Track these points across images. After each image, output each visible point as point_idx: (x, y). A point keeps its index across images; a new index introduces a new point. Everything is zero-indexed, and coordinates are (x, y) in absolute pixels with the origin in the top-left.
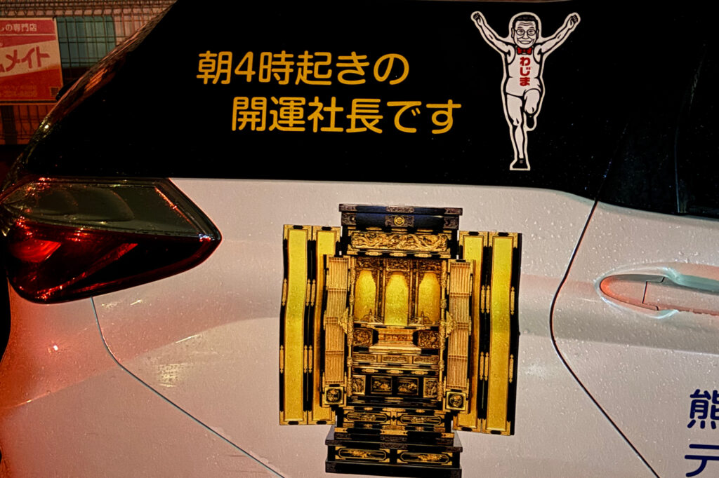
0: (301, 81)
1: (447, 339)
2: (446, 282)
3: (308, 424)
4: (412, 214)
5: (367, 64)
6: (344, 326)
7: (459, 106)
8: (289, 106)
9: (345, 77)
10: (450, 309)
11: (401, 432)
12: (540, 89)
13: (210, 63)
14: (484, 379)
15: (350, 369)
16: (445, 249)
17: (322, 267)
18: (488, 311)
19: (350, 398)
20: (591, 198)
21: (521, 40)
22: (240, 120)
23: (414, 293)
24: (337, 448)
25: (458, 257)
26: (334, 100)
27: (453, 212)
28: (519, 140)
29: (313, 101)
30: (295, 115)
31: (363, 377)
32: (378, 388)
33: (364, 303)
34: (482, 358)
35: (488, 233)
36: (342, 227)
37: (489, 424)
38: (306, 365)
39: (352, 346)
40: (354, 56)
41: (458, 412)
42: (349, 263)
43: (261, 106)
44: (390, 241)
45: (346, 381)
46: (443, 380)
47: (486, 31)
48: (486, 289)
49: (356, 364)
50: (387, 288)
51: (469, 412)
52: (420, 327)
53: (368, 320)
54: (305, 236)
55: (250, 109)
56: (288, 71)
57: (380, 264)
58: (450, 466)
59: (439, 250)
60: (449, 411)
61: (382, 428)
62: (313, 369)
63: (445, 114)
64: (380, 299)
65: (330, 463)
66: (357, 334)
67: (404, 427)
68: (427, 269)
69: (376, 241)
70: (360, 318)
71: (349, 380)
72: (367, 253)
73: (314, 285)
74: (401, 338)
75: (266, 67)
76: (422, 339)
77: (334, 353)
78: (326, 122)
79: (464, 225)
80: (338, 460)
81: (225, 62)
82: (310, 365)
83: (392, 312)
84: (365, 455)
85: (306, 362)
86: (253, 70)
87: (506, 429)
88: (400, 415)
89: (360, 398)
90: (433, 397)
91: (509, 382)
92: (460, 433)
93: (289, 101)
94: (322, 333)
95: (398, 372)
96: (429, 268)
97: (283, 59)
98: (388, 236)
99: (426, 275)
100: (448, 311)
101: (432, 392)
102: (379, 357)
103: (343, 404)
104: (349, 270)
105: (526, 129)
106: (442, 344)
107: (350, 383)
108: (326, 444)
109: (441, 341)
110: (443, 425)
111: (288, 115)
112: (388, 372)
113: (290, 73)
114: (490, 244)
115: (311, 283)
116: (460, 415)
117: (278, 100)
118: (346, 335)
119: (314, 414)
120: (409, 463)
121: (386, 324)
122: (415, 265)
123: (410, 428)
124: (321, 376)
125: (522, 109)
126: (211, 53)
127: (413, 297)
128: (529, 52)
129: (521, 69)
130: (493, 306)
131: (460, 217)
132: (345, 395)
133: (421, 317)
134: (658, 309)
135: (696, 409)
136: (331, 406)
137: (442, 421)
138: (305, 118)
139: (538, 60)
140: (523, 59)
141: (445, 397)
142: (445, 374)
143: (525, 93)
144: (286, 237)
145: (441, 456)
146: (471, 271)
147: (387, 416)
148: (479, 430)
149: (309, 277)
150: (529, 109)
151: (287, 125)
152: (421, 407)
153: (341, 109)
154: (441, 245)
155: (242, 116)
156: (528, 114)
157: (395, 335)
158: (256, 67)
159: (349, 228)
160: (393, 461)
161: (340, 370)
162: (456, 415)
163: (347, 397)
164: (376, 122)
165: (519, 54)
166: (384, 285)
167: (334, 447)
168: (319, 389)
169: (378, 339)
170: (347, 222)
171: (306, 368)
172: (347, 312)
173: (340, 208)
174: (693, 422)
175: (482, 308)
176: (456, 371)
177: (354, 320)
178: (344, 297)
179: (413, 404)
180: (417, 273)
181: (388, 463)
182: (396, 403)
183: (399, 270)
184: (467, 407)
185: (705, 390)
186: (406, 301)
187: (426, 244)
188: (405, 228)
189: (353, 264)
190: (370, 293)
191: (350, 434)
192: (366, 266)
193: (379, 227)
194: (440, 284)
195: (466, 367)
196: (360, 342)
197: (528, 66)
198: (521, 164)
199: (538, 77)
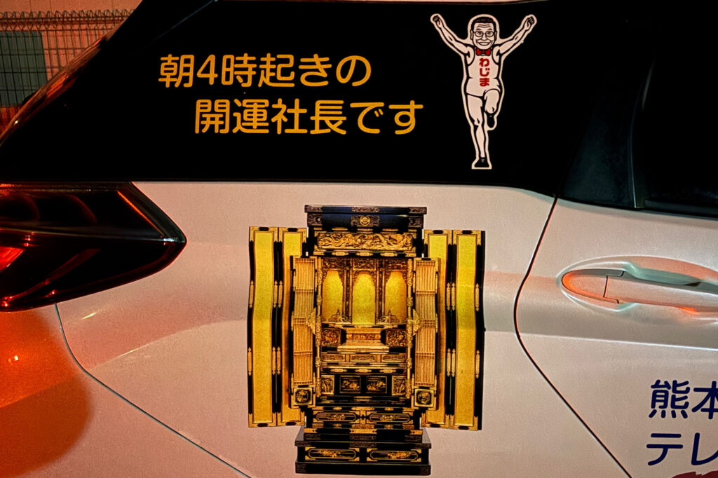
0: (263, 82)
1: (414, 337)
2: (412, 280)
3: (277, 425)
4: (377, 213)
5: (330, 66)
6: (313, 328)
7: (421, 107)
8: (252, 108)
9: (308, 79)
10: (417, 307)
11: (371, 431)
12: (499, 89)
13: (172, 66)
14: (451, 375)
15: (318, 369)
16: (410, 248)
17: (289, 268)
18: (453, 309)
19: (319, 398)
20: (552, 196)
21: (479, 41)
22: (203, 122)
23: (380, 292)
24: (307, 449)
25: (423, 255)
26: (297, 101)
27: (417, 211)
28: (480, 139)
29: (277, 103)
30: (258, 117)
31: (332, 377)
32: (346, 386)
33: (333, 302)
34: (449, 354)
35: (453, 231)
36: (308, 228)
37: (456, 420)
38: (274, 367)
39: (320, 346)
40: (316, 58)
41: (427, 408)
42: (316, 263)
43: (225, 108)
44: (356, 241)
45: (314, 382)
46: (411, 377)
47: (446, 33)
48: (451, 287)
49: (325, 364)
50: (354, 287)
51: (437, 408)
52: (387, 326)
53: (336, 320)
54: (271, 238)
55: (213, 112)
56: (250, 73)
57: (346, 264)
58: (419, 463)
59: (405, 249)
60: (417, 408)
61: (350, 426)
62: (281, 371)
63: (407, 116)
64: (347, 299)
65: (300, 464)
66: (325, 335)
67: (373, 426)
68: (393, 268)
69: (342, 241)
70: (327, 319)
71: (318, 380)
72: (333, 254)
73: (281, 286)
74: (370, 337)
75: (228, 70)
76: (389, 337)
77: (303, 354)
78: (289, 124)
79: (429, 224)
80: (308, 461)
81: (187, 65)
82: (279, 366)
83: (359, 311)
84: (335, 455)
85: (274, 364)
86: (215, 73)
87: (473, 424)
88: (369, 413)
89: (329, 398)
90: (401, 394)
91: (476, 378)
92: (429, 431)
93: (252, 104)
94: (290, 334)
95: (367, 371)
96: (395, 267)
97: (245, 62)
98: (354, 236)
99: (392, 275)
100: (415, 309)
101: (401, 390)
102: (348, 357)
103: (312, 404)
104: (316, 271)
105: (487, 128)
106: (410, 342)
107: (319, 383)
108: (296, 445)
109: (409, 339)
110: (412, 422)
111: (252, 117)
112: (357, 371)
113: (253, 76)
114: (455, 242)
115: (278, 285)
116: (428, 412)
117: (242, 102)
118: (314, 336)
119: (283, 415)
120: (379, 461)
121: (353, 323)
122: (382, 264)
123: (379, 426)
124: (290, 377)
125: (483, 109)
126: (173, 56)
127: (380, 296)
128: (488, 53)
129: (481, 70)
130: (458, 302)
131: (425, 216)
132: (314, 396)
133: (388, 315)
134: (618, 302)
135: (657, 398)
136: (300, 407)
137: (411, 418)
138: (269, 120)
139: (497, 61)
140: (482, 60)
141: (413, 394)
142: (413, 371)
143: (485, 93)
144: (252, 239)
145: (410, 453)
146: (436, 269)
147: (357, 415)
148: (448, 426)
149: (276, 278)
150: (489, 109)
151: (251, 127)
152: (389, 405)
153: (304, 111)
154: (407, 244)
155: (205, 119)
156: (487, 113)
157: (363, 334)
158: (218, 70)
159: (315, 229)
160: (363, 459)
161: (309, 371)
162: (424, 412)
163: (316, 397)
164: (340, 123)
165: (478, 55)
166: (351, 284)
167: (304, 448)
168: (287, 391)
169: (346, 339)
170: (313, 223)
171: (274, 370)
172: (314, 312)
173: (306, 209)
174: (654, 412)
175: (448, 305)
176: (424, 368)
177: (322, 321)
178: (311, 298)
179: (382, 402)
180: (384, 272)
181: (357, 462)
182: (365, 402)
183: (365, 269)
184: (435, 404)
185: (666, 380)
186: (373, 301)
187: (391, 243)
188: (370, 228)
189: (320, 265)
190: (338, 294)
191: (319, 435)
192: (333, 266)
193: (345, 227)
194: (406, 282)
195: (434, 363)
196: (328, 342)
197: (487, 67)
198: (482, 163)
199: (497, 78)
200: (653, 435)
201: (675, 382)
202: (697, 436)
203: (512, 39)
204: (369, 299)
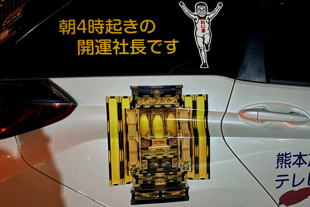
0: (108, 32)
1: (181, 141)
2: (178, 117)
3: (122, 184)
4: (162, 88)
5: (137, 24)
6: (137, 140)
7: (178, 42)
8: (104, 43)
9: (128, 30)
10: (181, 128)
11: (164, 183)
12: (209, 34)
13: (65, 25)
14: (197, 157)
15: (140, 158)
16: (177, 103)
17: (124, 113)
18: (196, 128)
19: (141, 171)
20: (233, 79)
21: (200, 13)
22: (81, 50)
23: (165, 123)
24: (136, 194)
25: (182, 106)
26: (124, 40)
27: (179, 87)
28: (203, 56)
29: (115, 41)
30: (107, 47)
31: (146, 161)
32: (153, 165)
33: (144, 128)
34: (196, 148)
35: (194, 95)
36: (132, 96)
37: (200, 176)
38: (121, 158)
39: (141, 148)
40: (131, 21)
41: (187, 172)
42: (136, 112)
43: (91, 44)
45: (139, 164)
46: (180, 159)
47: (186, 10)
48: (194, 119)
49: (143, 155)
50: (153, 121)
51: (192, 171)
52: (169, 137)
53: (147, 136)
54: (116, 101)
55: (86, 45)
56: (102, 28)
57: (150, 111)
58: (184, 196)
59: (175, 103)
60: (183, 172)
61: (155, 182)
62: (124, 160)
63: (172, 46)
64: (151, 127)
65: (133, 201)
66: (143, 143)
67: (164, 181)
68: (170, 112)
69: (147, 101)
70: (143, 136)
71: (140, 163)
72: (144, 107)
73: (121, 122)
74: (162, 142)
75: (91, 26)
76: (170, 142)
77: (133, 152)
78: (121, 50)
79: (184, 92)
80: (137, 199)
81: (72, 24)
82: (123, 158)
83: (157, 131)
84: (148, 195)
85: (121, 157)
86: (85, 28)
87: (207, 177)
88: (163, 176)
89: (145, 170)
90: (176, 166)
91: (207, 157)
92: (188, 181)
93: (103, 41)
94: (127, 143)
95: (161, 157)
97: (99, 23)
98: (153, 99)
99: (170, 115)
101: (176, 164)
102: (153, 152)
103: (138, 174)
104: (136, 115)
105: (206, 50)
106: (179, 143)
107: (141, 164)
108: (131, 192)
109: (179, 142)
110: (181, 178)
111: (104, 47)
112: (157, 157)
113: (103, 29)
114: (195, 100)
115: (120, 122)
116: (188, 173)
117: (99, 41)
118: (138, 143)
119: (125, 180)
120: (167, 196)
121: (155, 137)
122: (165, 111)
123: (167, 181)
124: (128, 162)
125: (203, 42)
126: (65, 20)
128: (204, 18)
129: (202, 25)
130: (198, 125)
131: (182, 89)
132: (139, 170)
133: (169, 132)
134: (262, 122)
135: (279, 161)
136: (133, 175)
137: (181, 176)
138: (111, 49)
139: (208, 22)
140: (202, 22)
141: (181, 166)
142: (181, 156)
143: (204, 36)
144: (107, 102)
145: (180, 192)
146: (188, 111)
147: (157, 177)
148: (196, 179)
149: (119, 119)
150: (206, 42)
151: (104, 52)
152: (171, 171)
153: (127, 44)
154: (175, 101)
155: (82, 49)
156: (206, 44)
157: (159, 141)
158: (87, 26)
159: (135, 96)
160: (160, 196)
161: (136, 159)
162: (186, 173)
164: (143, 49)
165: (200, 19)
166: (152, 120)
167: (135, 193)
168: (127, 169)
169: (152, 144)
170: (134, 94)
171: (121, 160)
172: (137, 133)
173: (131, 88)
174: (278, 166)
175: (194, 127)
176: (185, 154)
177: (141, 137)
178: (135, 127)
179: (168, 170)
180: (166, 114)
181: (158, 197)
182: (161, 171)
183: (158, 113)
184: (191, 169)
186: (162, 125)
187: (169, 101)
188: (160, 95)
189: (138, 112)
190: (146, 124)
191: (141, 187)
192: (144, 112)
193: (148, 95)
194: (175, 118)
195: (190, 152)
196: (144, 146)
197: (204, 24)
198: (205, 65)
199: (209, 29)
200: (278, 176)
201: (286, 153)
202: (294, 175)
203: (214, 12)
204: (160, 126)
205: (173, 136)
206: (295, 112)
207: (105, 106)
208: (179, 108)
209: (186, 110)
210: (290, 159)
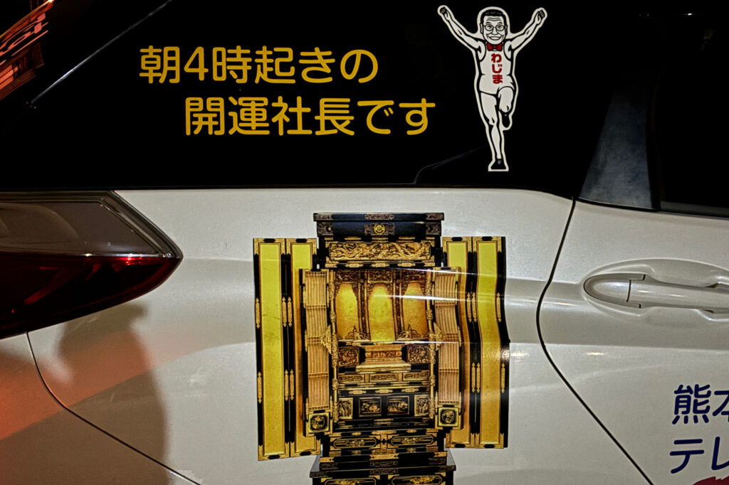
0: (261, 78)
1: (437, 352)
2: (431, 292)
3: (290, 456)
4: (392, 221)
5: (333, 61)
6: (329, 347)
7: (433, 105)
8: (250, 107)
9: (310, 74)
10: (437, 319)
11: (392, 456)
12: (513, 87)
13: (155, 59)
14: (476, 391)
15: (336, 392)
16: (429, 257)
17: (298, 283)
18: (475, 320)
19: (337, 423)
20: (570, 199)
21: (490, 35)
22: (194, 123)
23: (398, 305)
24: (323, 480)
25: (442, 264)
26: (299, 99)
27: (434, 217)
28: (496, 140)
29: (277, 101)
30: (257, 117)
31: (351, 400)
32: (366, 409)
33: (346, 319)
34: (473, 369)
35: (472, 238)
36: (318, 238)
37: (482, 439)
38: (287, 392)
39: (337, 367)
40: (317, 52)
41: (451, 428)
42: (328, 277)
43: (218, 107)
44: (371, 251)
45: (331, 406)
46: (434, 396)
47: (454, 26)
48: (471, 298)
49: (343, 386)
50: (371, 302)
51: (462, 427)
52: (408, 341)
53: (353, 337)
54: (278, 250)
55: (205, 111)
56: (245, 68)
57: (360, 276)
59: (423, 258)
60: (441, 428)
61: (370, 452)
62: (295, 396)
63: (419, 114)
64: (363, 314)
66: (342, 354)
67: (394, 450)
68: (410, 279)
69: (356, 251)
70: (344, 337)
71: (335, 404)
72: (347, 266)
73: (289, 303)
74: (389, 354)
75: (219, 64)
76: (411, 354)
77: (318, 376)
78: (292, 124)
79: (448, 230)
81: (172, 58)
82: (292, 391)
83: (377, 326)
84: (354, 484)
85: (287, 388)
86: (205, 67)
87: (499, 442)
88: (390, 437)
89: (347, 422)
90: (425, 414)
91: (501, 392)
92: (453, 451)
93: (249, 102)
94: (304, 355)
95: (387, 391)
96: (413, 278)
97: (239, 55)
98: (368, 245)
99: (410, 286)
100: (435, 322)
101: (424, 409)
102: (367, 377)
103: (329, 431)
104: (327, 285)
105: (502, 128)
106: (433, 358)
107: (336, 407)
108: (311, 477)
109: (431, 355)
110: (436, 443)
111: (250, 117)
112: (377, 392)
113: (248, 71)
114: (475, 250)
115: (287, 301)
116: (453, 432)
117: (237, 100)
118: (330, 356)
119: (297, 445)
121: (372, 341)
122: (398, 276)
123: (402, 450)
125: (497, 107)
126: (155, 48)
127: (398, 307)
128: (499, 47)
129: (493, 66)
130: (479, 313)
131: (442, 222)
132: (331, 421)
133: (408, 330)
134: (640, 307)
135: (681, 404)
136: (316, 434)
137: (435, 439)
138: (269, 120)
139: (509, 57)
140: (494, 56)
141: (437, 414)
142: (436, 389)
143: (498, 91)
144: (256, 252)
145: (434, 477)
146: (456, 279)
147: (377, 440)
148: (473, 445)
149: (283, 295)
150: (504, 108)
151: (249, 128)
152: (412, 427)
153: (308, 110)
154: (425, 253)
155: (196, 119)
157: (383, 352)
158: (208, 64)
159: (326, 239)
161: (325, 395)
162: (449, 432)
163: (334, 423)
164: (347, 123)
165: (489, 50)
166: (366, 298)
167: (320, 479)
168: (301, 417)
169: (365, 358)
170: (324, 232)
171: (287, 396)
172: (329, 330)
173: (315, 221)
174: (677, 418)
175: (470, 317)
176: (448, 385)
177: (338, 339)
178: (324, 314)
179: (404, 424)
180: (400, 285)
182: (386, 425)
183: (381, 281)
184: (460, 423)
185: (688, 385)
186: (391, 314)
187: (408, 252)
188: (386, 236)
189: (332, 277)
190: (352, 309)
191: (337, 464)
192: (346, 279)
193: (358, 236)
194: (424, 294)
195: (458, 380)
196: (345, 362)
197: (500, 63)
198: (499, 165)
199: (510, 75)
200: (677, 442)
201: (697, 386)
202: (718, 440)
203: (523, 34)
204: (385, 313)
205: (417, 340)
206: (721, 284)
207: (249, 263)
208: (434, 271)
209: (452, 275)
210: (707, 402)
